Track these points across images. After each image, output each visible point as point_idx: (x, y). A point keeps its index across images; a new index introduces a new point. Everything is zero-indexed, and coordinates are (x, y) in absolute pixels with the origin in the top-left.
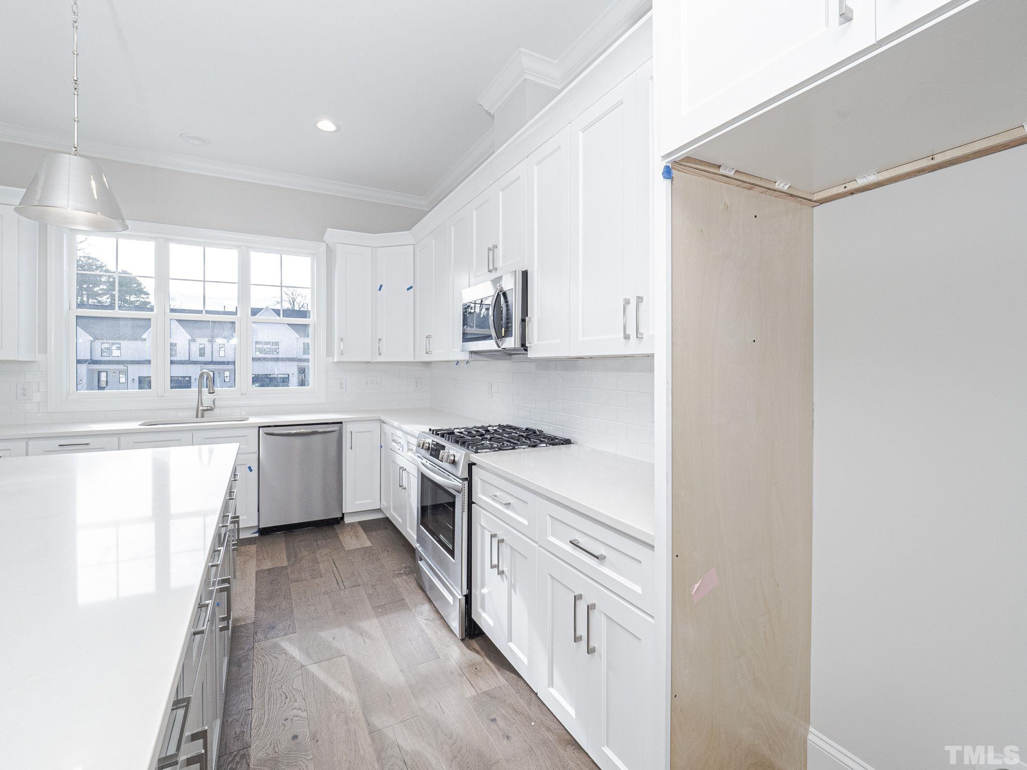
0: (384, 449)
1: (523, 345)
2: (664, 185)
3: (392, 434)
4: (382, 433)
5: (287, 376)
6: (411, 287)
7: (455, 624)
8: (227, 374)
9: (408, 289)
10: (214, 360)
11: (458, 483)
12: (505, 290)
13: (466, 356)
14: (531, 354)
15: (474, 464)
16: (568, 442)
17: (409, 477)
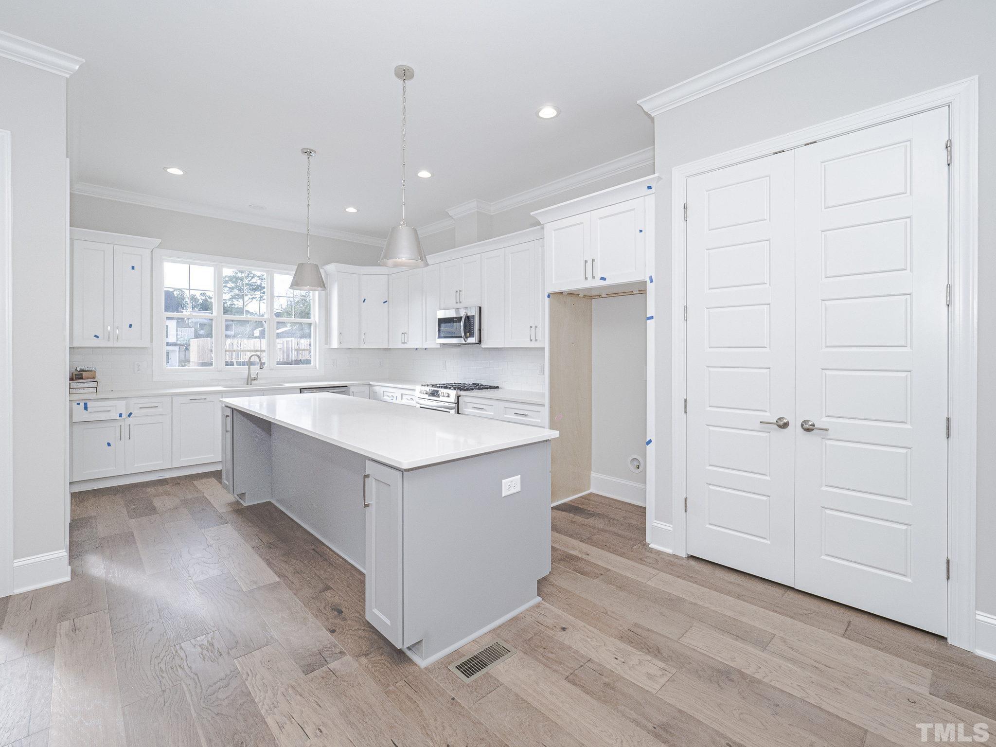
1: (480, 341)
2: (547, 300)
3: (384, 392)
4: (371, 392)
6: (386, 301)
9: (384, 303)
11: (450, 405)
12: (469, 315)
14: (483, 345)
15: (462, 396)
16: (498, 387)
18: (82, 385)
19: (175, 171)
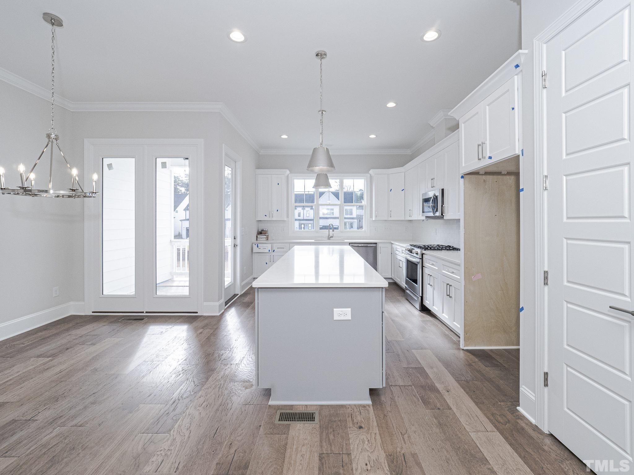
0: (393, 254)
1: (442, 214)
3: (396, 248)
4: (392, 248)
5: (337, 227)
6: (403, 190)
7: (418, 306)
8: (310, 225)
9: (402, 190)
10: (305, 218)
11: (418, 260)
12: (436, 195)
13: (424, 218)
14: (445, 218)
15: (424, 254)
17: (402, 263)
18: (261, 237)
19: (284, 137)
